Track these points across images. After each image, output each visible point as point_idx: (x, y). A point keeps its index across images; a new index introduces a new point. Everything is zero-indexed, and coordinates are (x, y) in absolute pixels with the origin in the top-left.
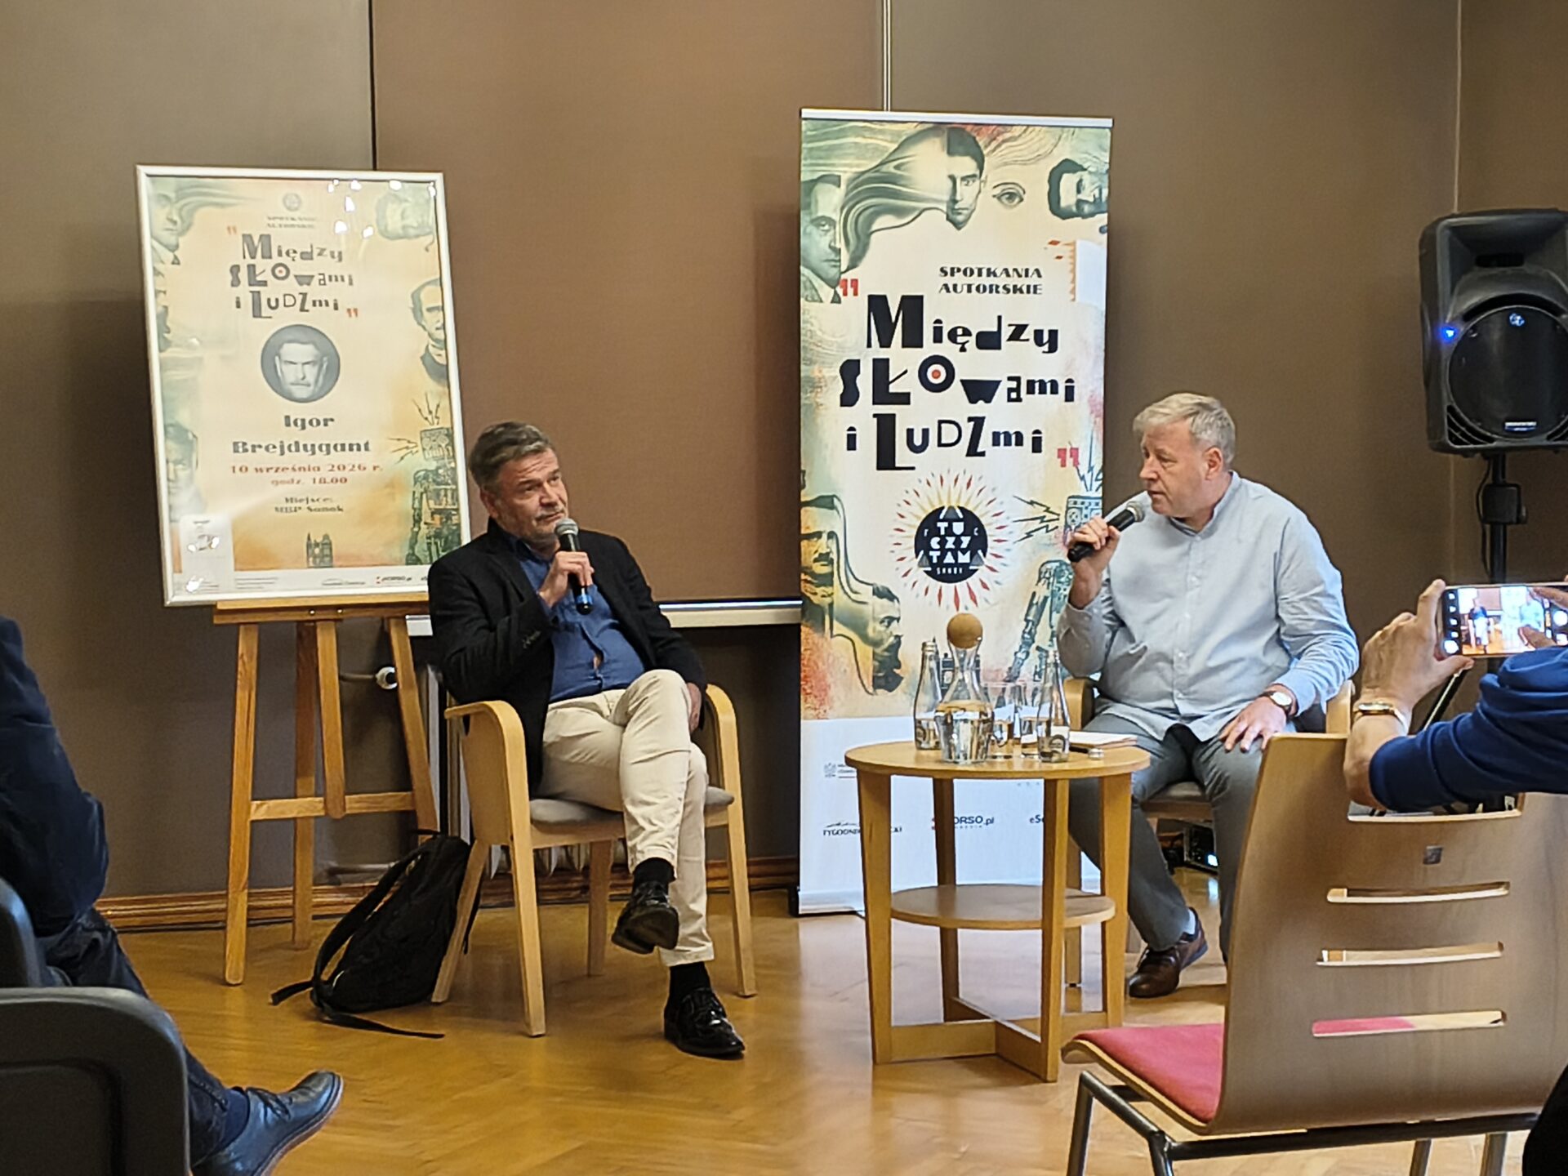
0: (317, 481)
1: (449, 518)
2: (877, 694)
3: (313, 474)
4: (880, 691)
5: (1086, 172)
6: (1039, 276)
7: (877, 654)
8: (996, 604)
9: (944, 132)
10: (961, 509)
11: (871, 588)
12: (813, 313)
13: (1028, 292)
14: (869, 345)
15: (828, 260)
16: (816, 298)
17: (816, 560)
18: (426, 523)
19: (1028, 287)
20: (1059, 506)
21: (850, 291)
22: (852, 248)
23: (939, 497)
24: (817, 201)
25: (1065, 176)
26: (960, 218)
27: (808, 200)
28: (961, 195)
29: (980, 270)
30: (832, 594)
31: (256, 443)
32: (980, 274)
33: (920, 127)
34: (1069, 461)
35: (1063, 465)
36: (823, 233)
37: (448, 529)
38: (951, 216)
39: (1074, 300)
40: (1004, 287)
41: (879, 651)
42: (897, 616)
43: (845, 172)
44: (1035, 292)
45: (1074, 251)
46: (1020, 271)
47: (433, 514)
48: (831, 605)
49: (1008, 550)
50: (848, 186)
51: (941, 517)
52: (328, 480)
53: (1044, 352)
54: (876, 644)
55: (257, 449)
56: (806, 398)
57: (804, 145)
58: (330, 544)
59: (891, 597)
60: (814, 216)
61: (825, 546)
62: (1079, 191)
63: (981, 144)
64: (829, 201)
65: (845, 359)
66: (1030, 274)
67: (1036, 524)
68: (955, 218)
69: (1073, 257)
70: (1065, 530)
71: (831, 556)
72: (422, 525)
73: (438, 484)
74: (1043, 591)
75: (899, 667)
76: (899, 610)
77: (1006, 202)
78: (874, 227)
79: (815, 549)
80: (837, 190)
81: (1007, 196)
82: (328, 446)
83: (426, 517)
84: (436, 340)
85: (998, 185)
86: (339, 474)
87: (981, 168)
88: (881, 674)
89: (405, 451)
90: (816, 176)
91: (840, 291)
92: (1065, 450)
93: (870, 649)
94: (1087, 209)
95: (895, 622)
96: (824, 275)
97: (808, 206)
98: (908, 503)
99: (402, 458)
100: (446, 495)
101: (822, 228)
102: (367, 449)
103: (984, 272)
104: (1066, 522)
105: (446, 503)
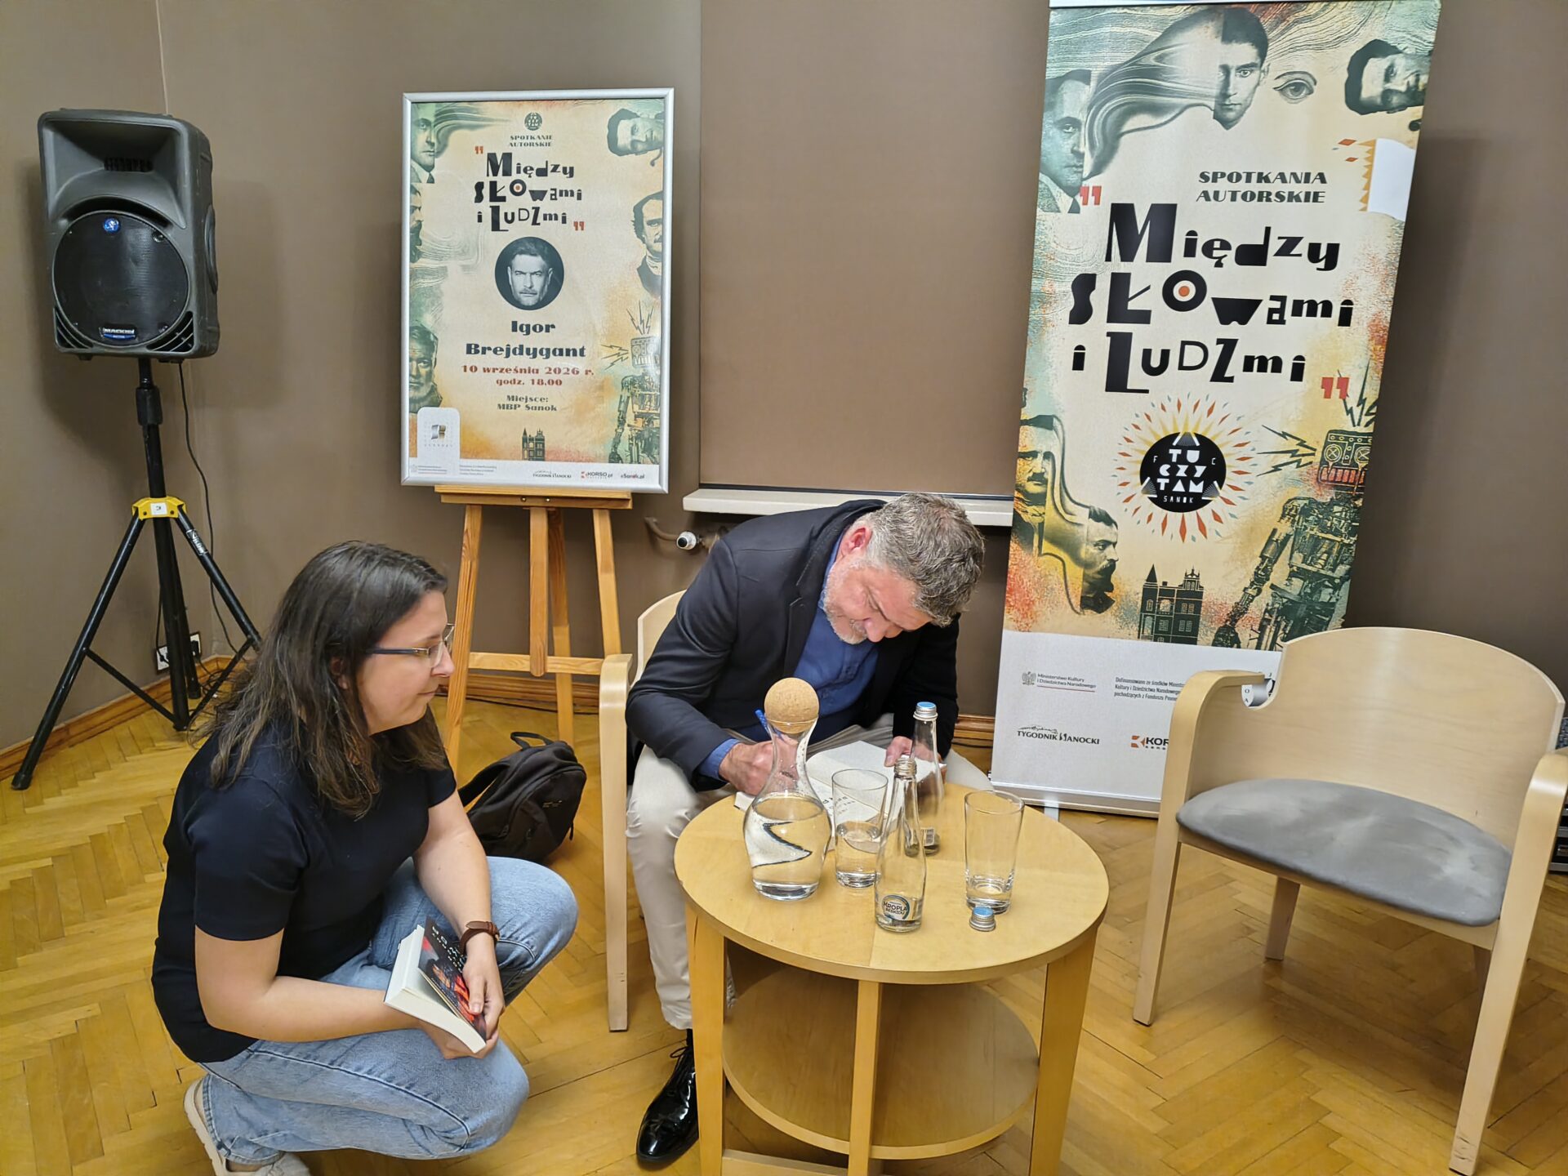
0: (536, 382)
1: (650, 421)
2: (1084, 614)
3: (532, 376)
4: (1088, 612)
5: (1401, 55)
6: (1323, 181)
7: (1088, 575)
8: (1228, 538)
9: (1220, 14)
10: (1198, 436)
11: (1087, 510)
12: (1048, 224)
13: (1307, 200)
14: (1108, 258)
15: (1068, 166)
16: (1054, 207)
17: (1029, 480)
18: (629, 425)
19: (1308, 194)
20: (1316, 439)
21: (1091, 199)
22: (1096, 153)
23: (1174, 422)
24: (1062, 102)
25: (1372, 59)
26: (1231, 115)
27: (1053, 100)
28: (1235, 88)
29: (1249, 175)
30: (1044, 513)
31: (486, 346)
32: (1248, 180)
33: (1191, 11)
34: (1336, 392)
35: (1328, 395)
36: (1068, 135)
37: (650, 432)
38: (1220, 114)
39: (1364, 209)
40: (1278, 195)
41: (1088, 572)
42: (1114, 540)
43: (1096, 66)
44: (1315, 200)
45: (1372, 152)
46: (1299, 176)
47: (636, 417)
48: (1041, 524)
49: (1249, 483)
50: (1099, 81)
51: (1174, 444)
52: (545, 381)
53: (1318, 269)
54: (1087, 565)
55: (487, 351)
56: (1035, 314)
57: (1051, 38)
58: (543, 440)
59: (1107, 520)
60: (1058, 118)
61: (1040, 466)
62: (1387, 78)
63: (1266, 26)
64: (1074, 100)
65: (1079, 273)
66: (1312, 179)
67: (1286, 458)
68: (1224, 115)
69: (1371, 159)
70: (1321, 465)
71: (1045, 476)
72: (626, 428)
73: (643, 389)
74: (1285, 528)
75: (1111, 588)
76: (1116, 534)
77: (1289, 93)
78: (1126, 128)
79: (1030, 468)
80: (1087, 87)
81: (1293, 88)
82: (548, 350)
83: (630, 419)
84: (654, 253)
85: (1284, 75)
86: (554, 377)
87: (1262, 55)
88: (1091, 596)
89: (616, 358)
90: (1062, 73)
91: (1079, 199)
92: (1332, 379)
93: (1080, 571)
94: (1395, 100)
95: (1111, 546)
96: (1064, 183)
97: (1052, 106)
98: (1137, 427)
99: (612, 364)
100: (650, 401)
101: (1067, 131)
102: (582, 354)
103: (1254, 177)
104: (1323, 459)
105: (651, 408)
